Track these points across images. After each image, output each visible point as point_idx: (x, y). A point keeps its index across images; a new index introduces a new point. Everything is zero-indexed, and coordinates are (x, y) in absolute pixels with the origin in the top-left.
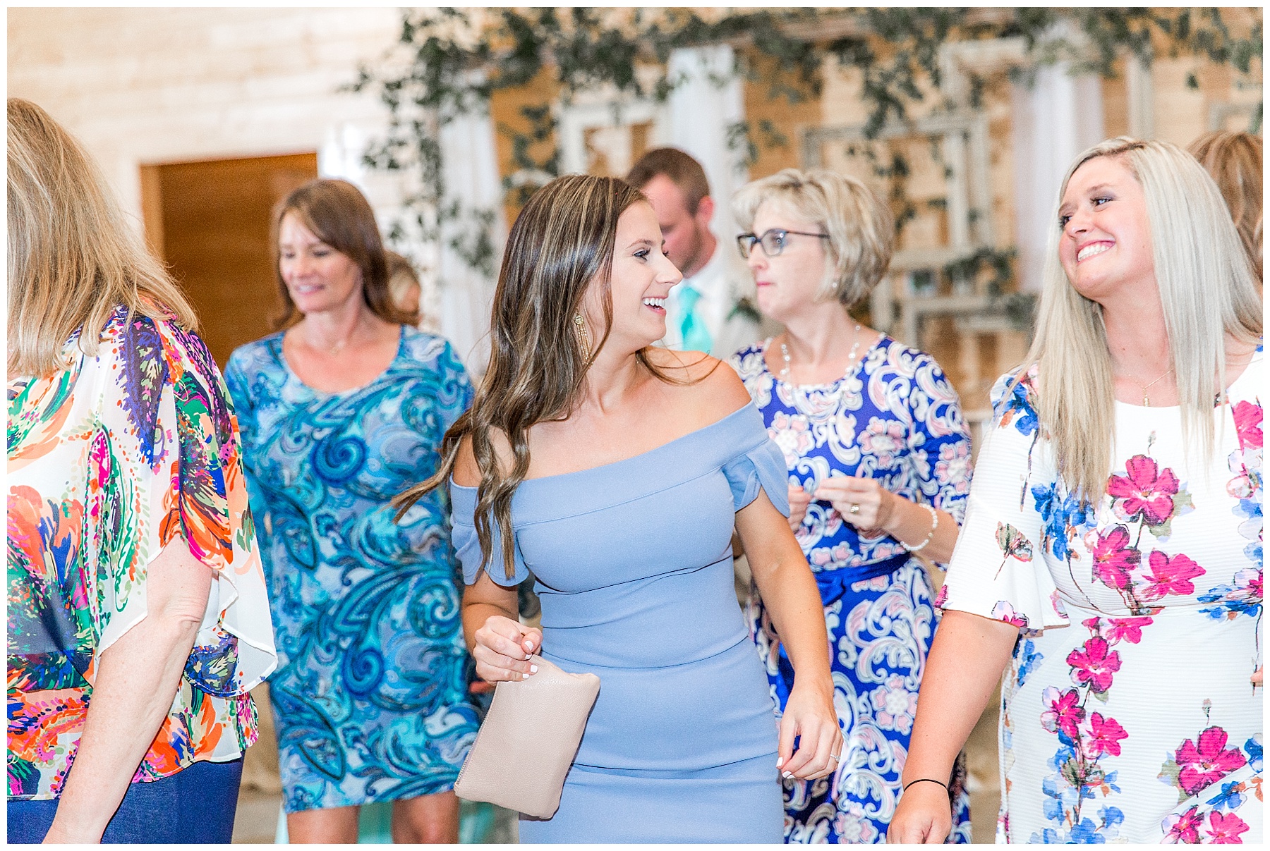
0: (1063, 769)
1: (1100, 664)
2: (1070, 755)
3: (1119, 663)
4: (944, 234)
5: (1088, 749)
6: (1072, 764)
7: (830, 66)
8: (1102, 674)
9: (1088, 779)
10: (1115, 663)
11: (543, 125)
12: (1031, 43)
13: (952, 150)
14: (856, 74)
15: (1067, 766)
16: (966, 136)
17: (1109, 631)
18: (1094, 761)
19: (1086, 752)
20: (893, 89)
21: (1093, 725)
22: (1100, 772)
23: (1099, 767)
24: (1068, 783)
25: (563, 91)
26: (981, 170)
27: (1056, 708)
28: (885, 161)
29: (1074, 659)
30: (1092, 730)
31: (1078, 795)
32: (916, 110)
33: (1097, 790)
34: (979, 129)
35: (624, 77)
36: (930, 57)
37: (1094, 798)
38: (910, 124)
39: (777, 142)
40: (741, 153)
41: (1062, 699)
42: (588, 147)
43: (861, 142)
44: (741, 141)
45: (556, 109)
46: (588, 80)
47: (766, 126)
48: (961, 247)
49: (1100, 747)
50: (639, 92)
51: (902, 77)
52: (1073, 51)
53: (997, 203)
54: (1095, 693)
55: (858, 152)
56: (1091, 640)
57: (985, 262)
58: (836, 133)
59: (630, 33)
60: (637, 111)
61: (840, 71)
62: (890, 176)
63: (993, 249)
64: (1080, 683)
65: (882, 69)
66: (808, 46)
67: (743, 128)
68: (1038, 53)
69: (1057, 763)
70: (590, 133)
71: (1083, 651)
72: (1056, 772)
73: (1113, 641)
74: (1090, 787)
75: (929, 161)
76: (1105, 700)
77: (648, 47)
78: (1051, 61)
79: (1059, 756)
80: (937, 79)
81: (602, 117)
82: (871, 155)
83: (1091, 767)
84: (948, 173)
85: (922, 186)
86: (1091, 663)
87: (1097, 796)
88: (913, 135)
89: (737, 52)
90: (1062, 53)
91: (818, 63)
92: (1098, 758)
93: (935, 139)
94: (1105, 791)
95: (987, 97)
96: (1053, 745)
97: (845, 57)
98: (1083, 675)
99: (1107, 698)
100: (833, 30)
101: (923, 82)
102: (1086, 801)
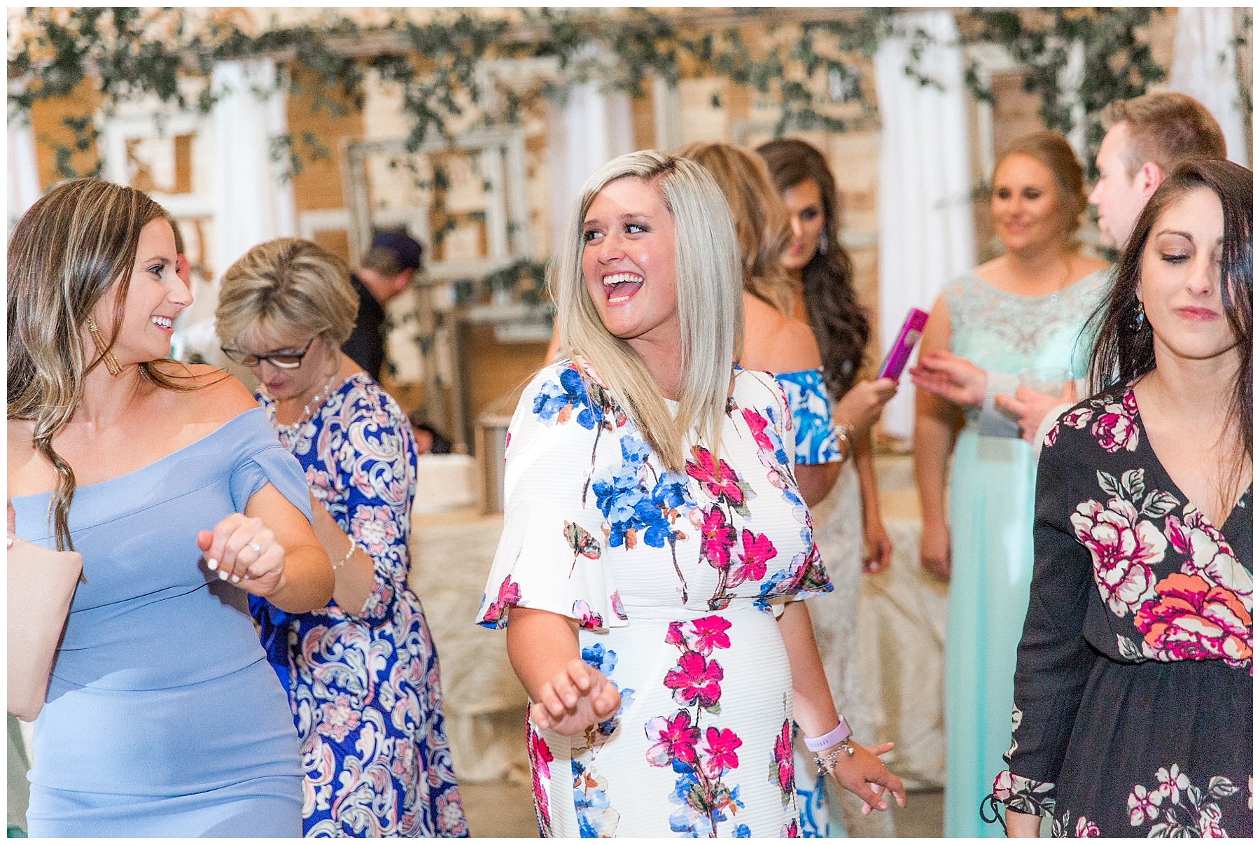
0: (689, 800)
1: (703, 677)
2: (692, 782)
3: (721, 671)
4: (483, 246)
5: (708, 770)
6: (697, 790)
7: (372, 81)
8: (707, 686)
9: (716, 802)
10: (716, 671)
11: (85, 135)
12: (564, 62)
13: (490, 164)
14: (398, 88)
15: (693, 794)
16: (503, 151)
17: (697, 643)
18: (718, 779)
19: (707, 772)
20: (432, 104)
21: (709, 741)
22: (725, 790)
23: (723, 785)
24: (697, 812)
25: (107, 101)
26: (518, 184)
27: (664, 737)
28: (426, 174)
29: (672, 681)
30: (709, 747)
31: (711, 822)
32: (455, 125)
33: (726, 811)
34: (516, 144)
35: (167, 89)
36: (468, 74)
37: (726, 819)
38: (450, 138)
39: (319, 155)
40: (284, 164)
41: (671, 726)
42: (131, 156)
43: (403, 156)
44: (285, 154)
45: (99, 120)
46: (130, 91)
47: (308, 138)
48: (500, 258)
49: (720, 764)
50: (182, 102)
51: (441, 92)
52: (603, 70)
53: (534, 215)
54: (706, 708)
55: (400, 166)
56: (684, 657)
57: (523, 272)
58: (379, 147)
59: (172, 46)
60: (180, 123)
61: (381, 84)
62: (431, 189)
63: (530, 261)
64: (688, 703)
65: (422, 85)
66: (349, 62)
67: (287, 140)
68: (571, 71)
69: (680, 795)
70: (132, 145)
71: (679, 670)
72: (683, 805)
73: (706, 651)
74: (719, 810)
75: (469, 175)
76: (717, 712)
77: (190, 59)
78: (583, 79)
79: (680, 788)
80: (475, 95)
81: (145, 128)
82: (412, 167)
83: (716, 787)
84: (487, 186)
85: (461, 198)
86: (693, 679)
87: (728, 817)
88: (452, 150)
89: (279, 66)
90: (593, 71)
91: (360, 78)
92: (720, 776)
93: (474, 153)
94: (734, 810)
95: (523, 114)
96: (670, 777)
97: (386, 73)
98: (689, 694)
99: (720, 710)
100: (373, 46)
101: (462, 98)
102: (719, 825)
